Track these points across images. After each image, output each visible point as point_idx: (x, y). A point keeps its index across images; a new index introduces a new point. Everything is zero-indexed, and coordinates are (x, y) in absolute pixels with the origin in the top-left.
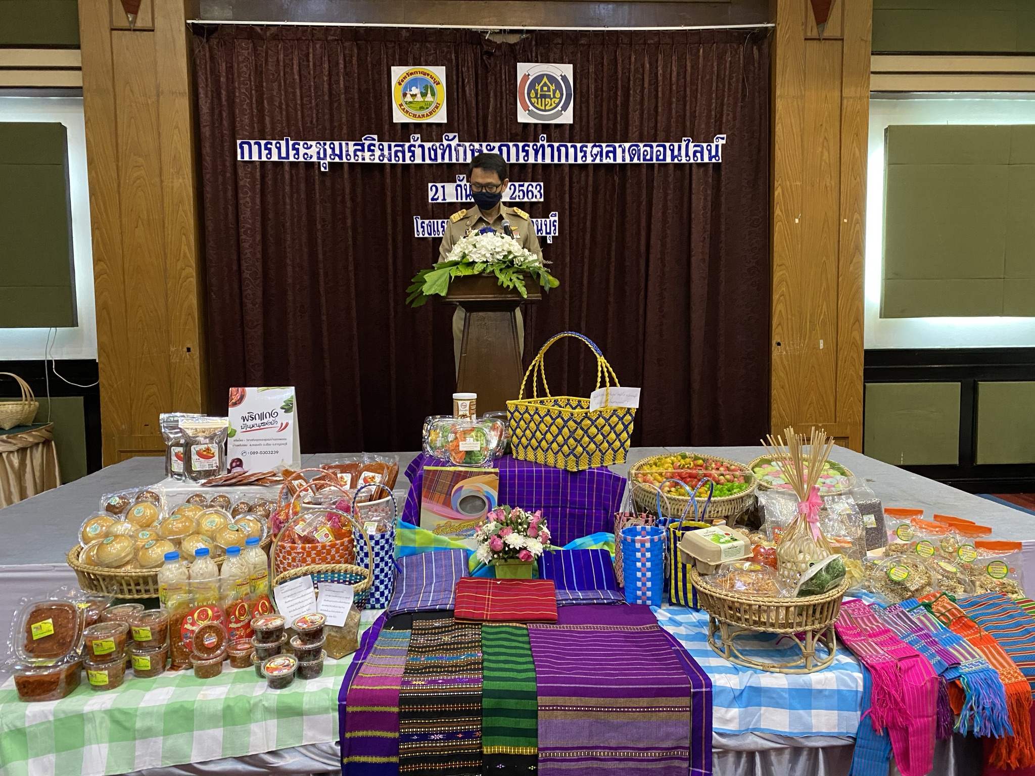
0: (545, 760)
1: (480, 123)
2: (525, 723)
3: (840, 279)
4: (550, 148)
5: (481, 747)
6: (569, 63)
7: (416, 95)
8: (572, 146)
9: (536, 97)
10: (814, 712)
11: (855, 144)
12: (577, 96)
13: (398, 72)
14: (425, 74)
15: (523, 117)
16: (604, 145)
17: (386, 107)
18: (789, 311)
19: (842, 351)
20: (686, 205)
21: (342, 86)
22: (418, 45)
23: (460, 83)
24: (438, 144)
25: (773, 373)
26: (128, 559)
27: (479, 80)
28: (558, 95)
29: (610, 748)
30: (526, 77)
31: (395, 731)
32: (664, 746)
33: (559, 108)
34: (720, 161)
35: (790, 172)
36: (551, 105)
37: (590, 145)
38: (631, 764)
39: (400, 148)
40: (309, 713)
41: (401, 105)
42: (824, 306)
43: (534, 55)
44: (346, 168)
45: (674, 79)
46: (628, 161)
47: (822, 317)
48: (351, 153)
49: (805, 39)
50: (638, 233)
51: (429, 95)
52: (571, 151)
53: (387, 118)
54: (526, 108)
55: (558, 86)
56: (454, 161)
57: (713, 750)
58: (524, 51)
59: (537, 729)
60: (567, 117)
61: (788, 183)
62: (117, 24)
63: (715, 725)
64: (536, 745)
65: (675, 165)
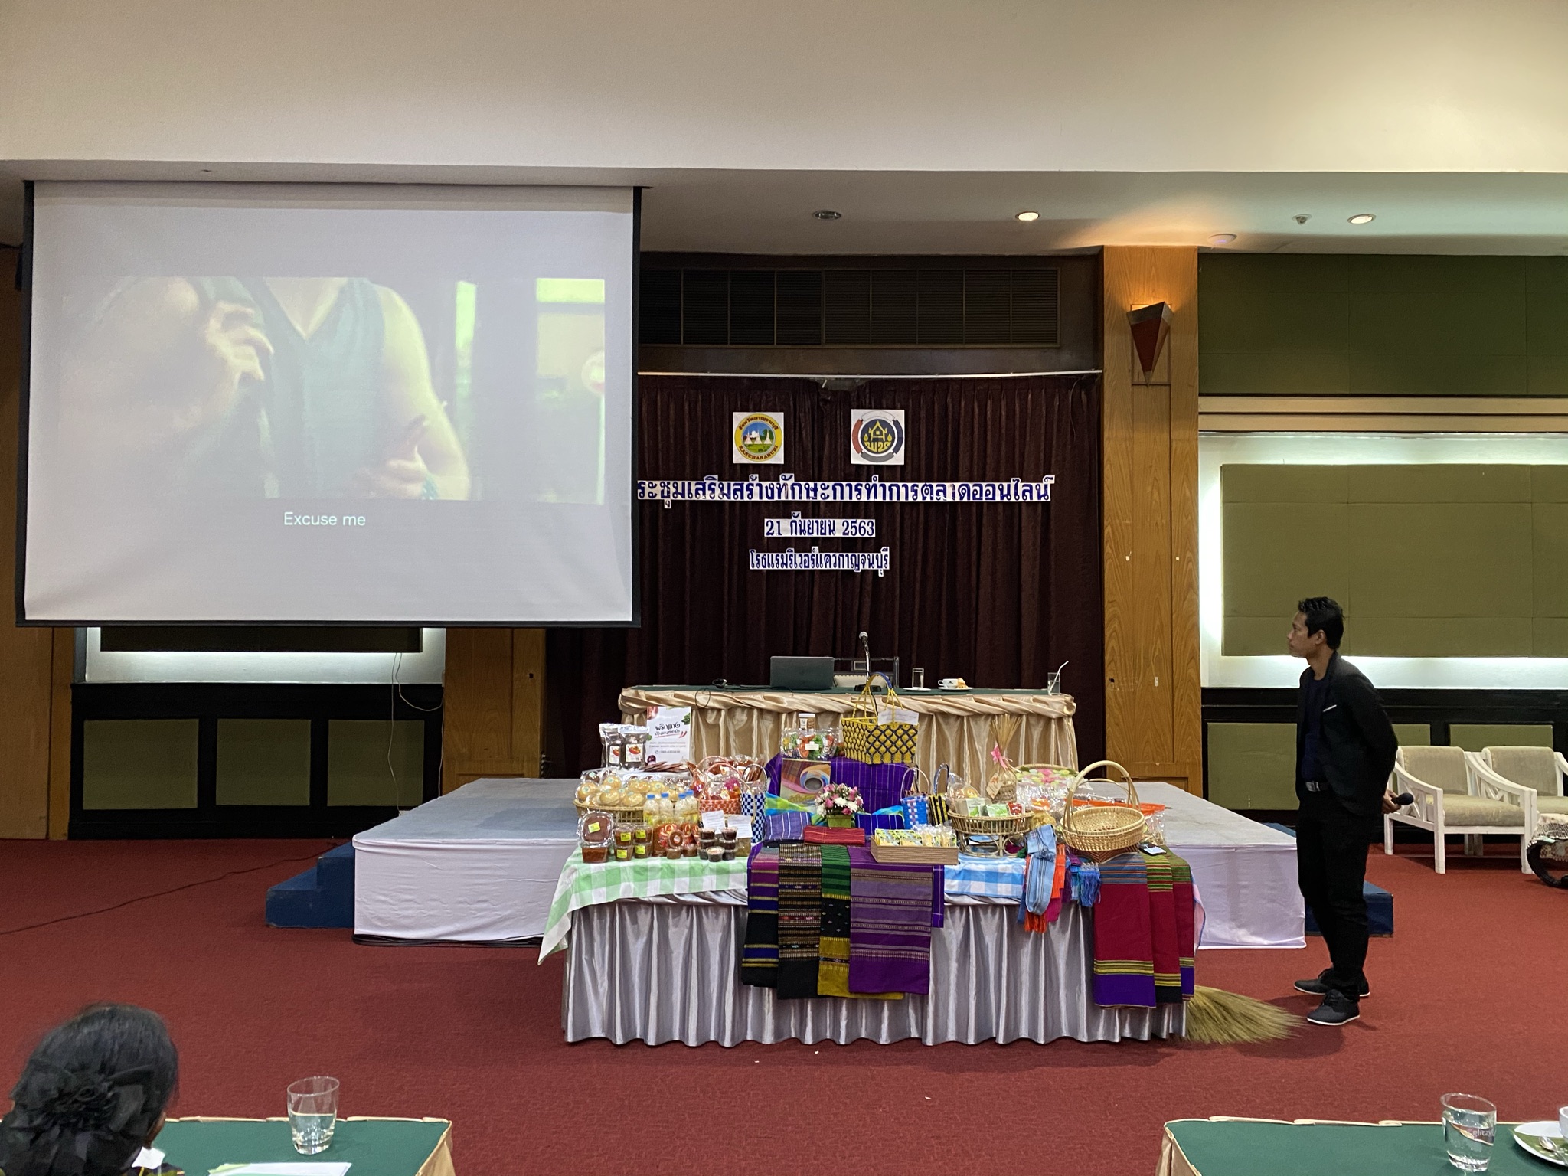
0: (854, 903)
1: (816, 464)
2: (844, 883)
3: (1174, 616)
4: (882, 488)
5: (821, 894)
6: (901, 408)
7: (755, 439)
8: (903, 486)
9: (869, 440)
10: (999, 884)
11: (1185, 483)
12: (909, 439)
13: (739, 418)
14: (764, 419)
15: (856, 459)
16: (934, 484)
17: (727, 449)
18: (1122, 649)
19: (1178, 691)
20: (1016, 541)
21: (687, 431)
22: (758, 393)
23: (797, 429)
24: (775, 483)
25: (1107, 710)
26: (617, 802)
27: (816, 425)
28: (890, 438)
29: (889, 898)
30: (860, 422)
31: (776, 883)
32: (918, 898)
33: (891, 450)
34: (1049, 500)
35: (1119, 512)
36: (883, 447)
37: (921, 485)
38: (900, 908)
39: (739, 487)
40: (733, 872)
41: (741, 447)
42: (1159, 642)
43: (867, 402)
44: (687, 505)
45: (1003, 423)
46: (958, 499)
47: (1156, 654)
48: (693, 491)
49: (1132, 385)
50: (969, 568)
51: (768, 439)
52: (903, 490)
53: (728, 459)
54: (859, 450)
55: (891, 431)
56: (790, 499)
57: (945, 904)
58: (858, 397)
59: (850, 886)
60: (899, 459)
61: (1118, 521)
63: (946, 889)
64: (850, 895)
65: (1005, 503)
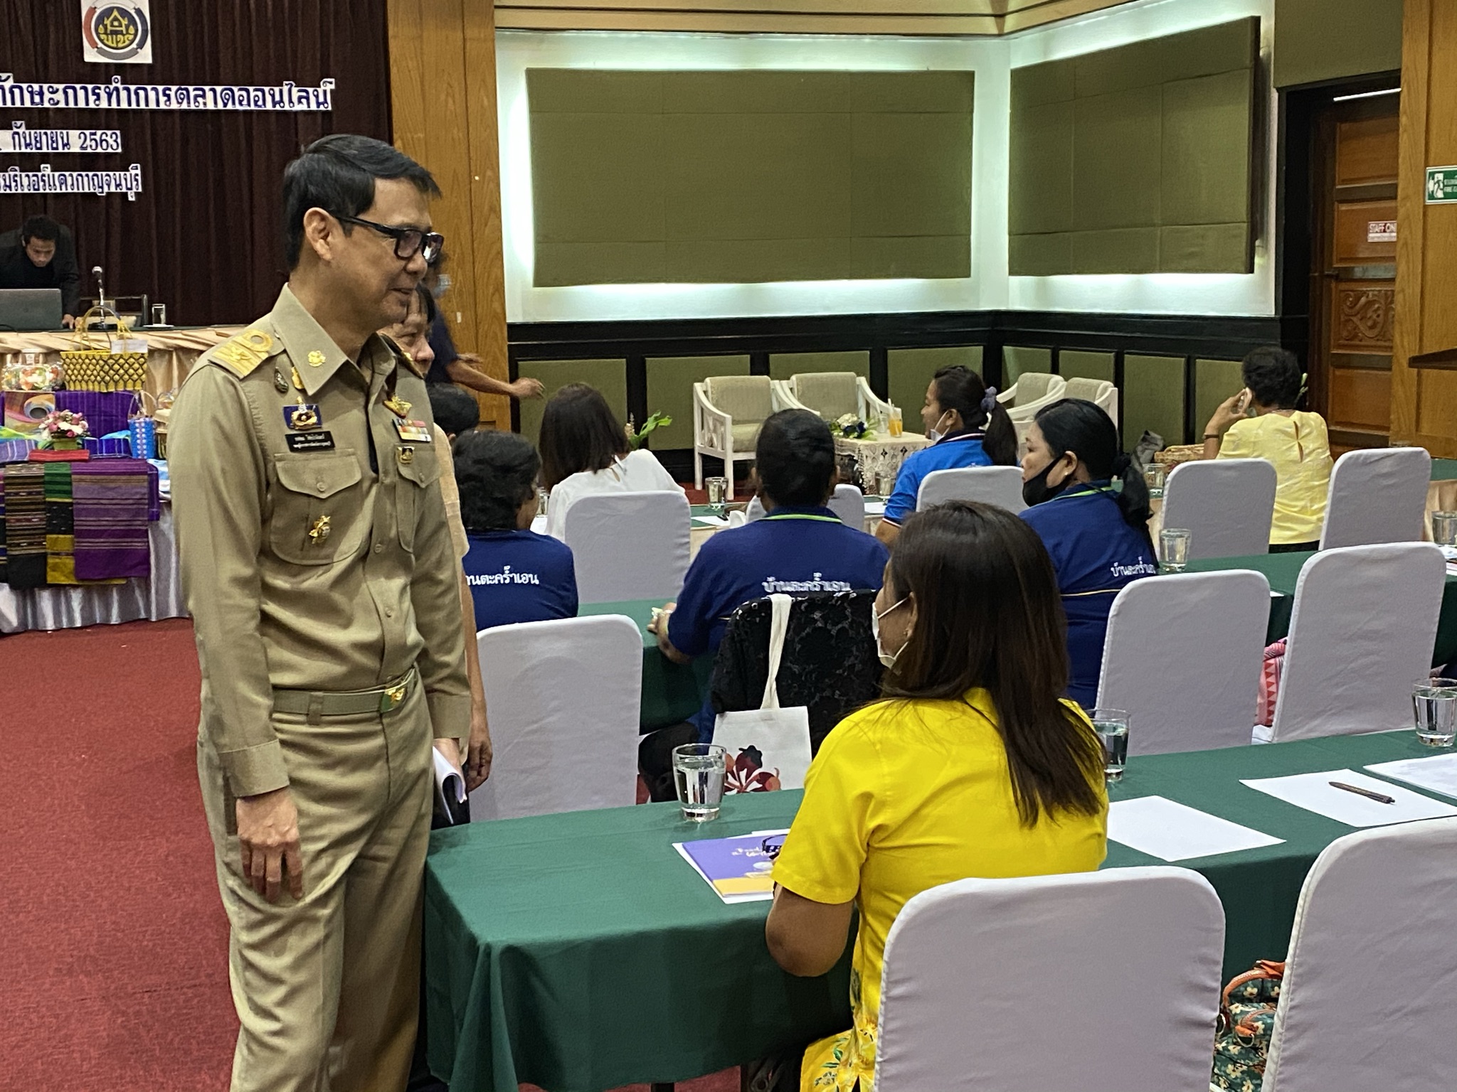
0: (77, 504)
1: (40, 61)
3: (475, 244)
4: (125, 91)
5: (45, 498)
8: (153, 89)
9: (106, 33)
12: (156, 32)
15: (91, 56)
16: (191, 88)
19: (482, 325)
27: (36, 12)
28: (132, 30)
29: (109, 499)
30: (93, 10)
31: (2, 492)
32: (136, 498)
33: (134, 45)
34: (330, 108)
35: (410, 123)
36: (124, 42)
37: (174, 88)
38: (119, 507)
45: (270, 15)
46: (220, 106)
50: (240, 190)
52: (152, 95)
54: (94, 45)
55: (132, 21)
56: (9, 105)
57: (161, 501)
59: (72, 491)
60: (145, 56)
61: (409, 135)
63: (161, 488)
64: (71, 498)
65: (278, 112)
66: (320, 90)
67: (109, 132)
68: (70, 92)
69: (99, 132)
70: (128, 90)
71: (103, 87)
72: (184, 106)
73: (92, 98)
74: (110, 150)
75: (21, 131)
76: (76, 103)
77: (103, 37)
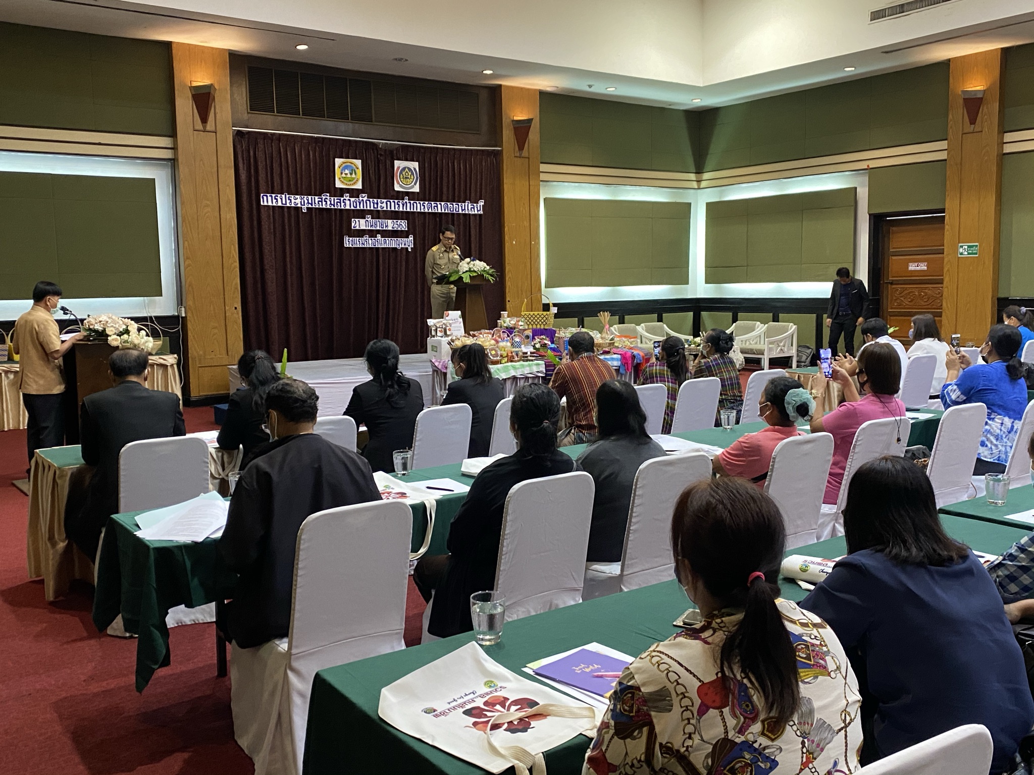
1: (377, 189)
3: (532, 270)
7: (347, 174)
8: (419, 203)
11: (535, 206)
12: (421, 178)
13: (338, 161)
14: (351, 163)
15: (397, 188)
16: (432, 203)
17: (332, 179)
18: (513, 286)
21: (311, 167)
22: (348, 148)
23: (368, 170)
24: (357, 199)
27: (376, 168)
28: (412, 177)
30: (398, 168)
33: (413, 184)
34: (482, 213)
35: (511, 219)
36: (409, 182)
37: (427, 203)
39: (339, 201)
42: (526, 283)
43: (403, 157)
44: (314, 210)
45: (462, 172)
46: (443, 211)
47: (525, 288)
48: (317, 202)
49: (515, 156)
51: (354, 174)
52: (419, 205)
53: (333, 185)
54: (398, 183)
55: (412, 173)
56: (365, 208)
58: (396, 154)
60: (416, 189)
61: (510, 224)
62: (197, 128)
65: (463, 214)
66: (479, 205)
67: (403, 221)
68: (389, 203)
69: (399, 221)
70: (410, 203)
71: (401, 201)
72: (430, 211)
73: (397, 206)
74: (403, 229)
75: (369, 220)
76: (391, 208)
77: (402, 179)
